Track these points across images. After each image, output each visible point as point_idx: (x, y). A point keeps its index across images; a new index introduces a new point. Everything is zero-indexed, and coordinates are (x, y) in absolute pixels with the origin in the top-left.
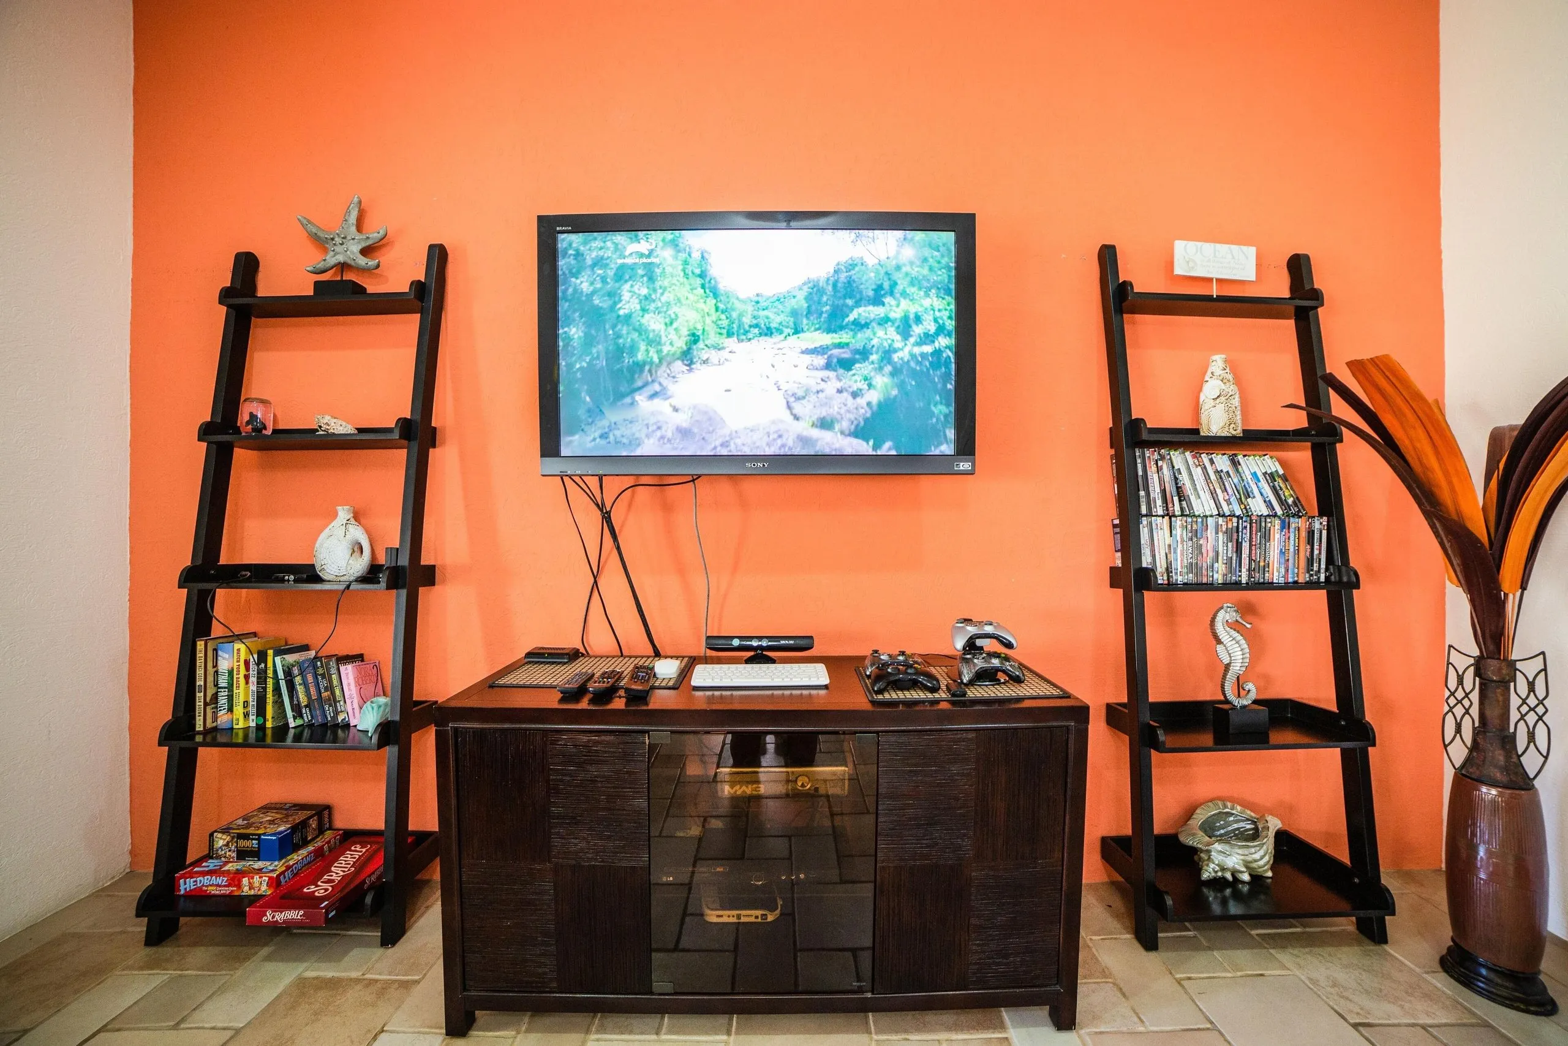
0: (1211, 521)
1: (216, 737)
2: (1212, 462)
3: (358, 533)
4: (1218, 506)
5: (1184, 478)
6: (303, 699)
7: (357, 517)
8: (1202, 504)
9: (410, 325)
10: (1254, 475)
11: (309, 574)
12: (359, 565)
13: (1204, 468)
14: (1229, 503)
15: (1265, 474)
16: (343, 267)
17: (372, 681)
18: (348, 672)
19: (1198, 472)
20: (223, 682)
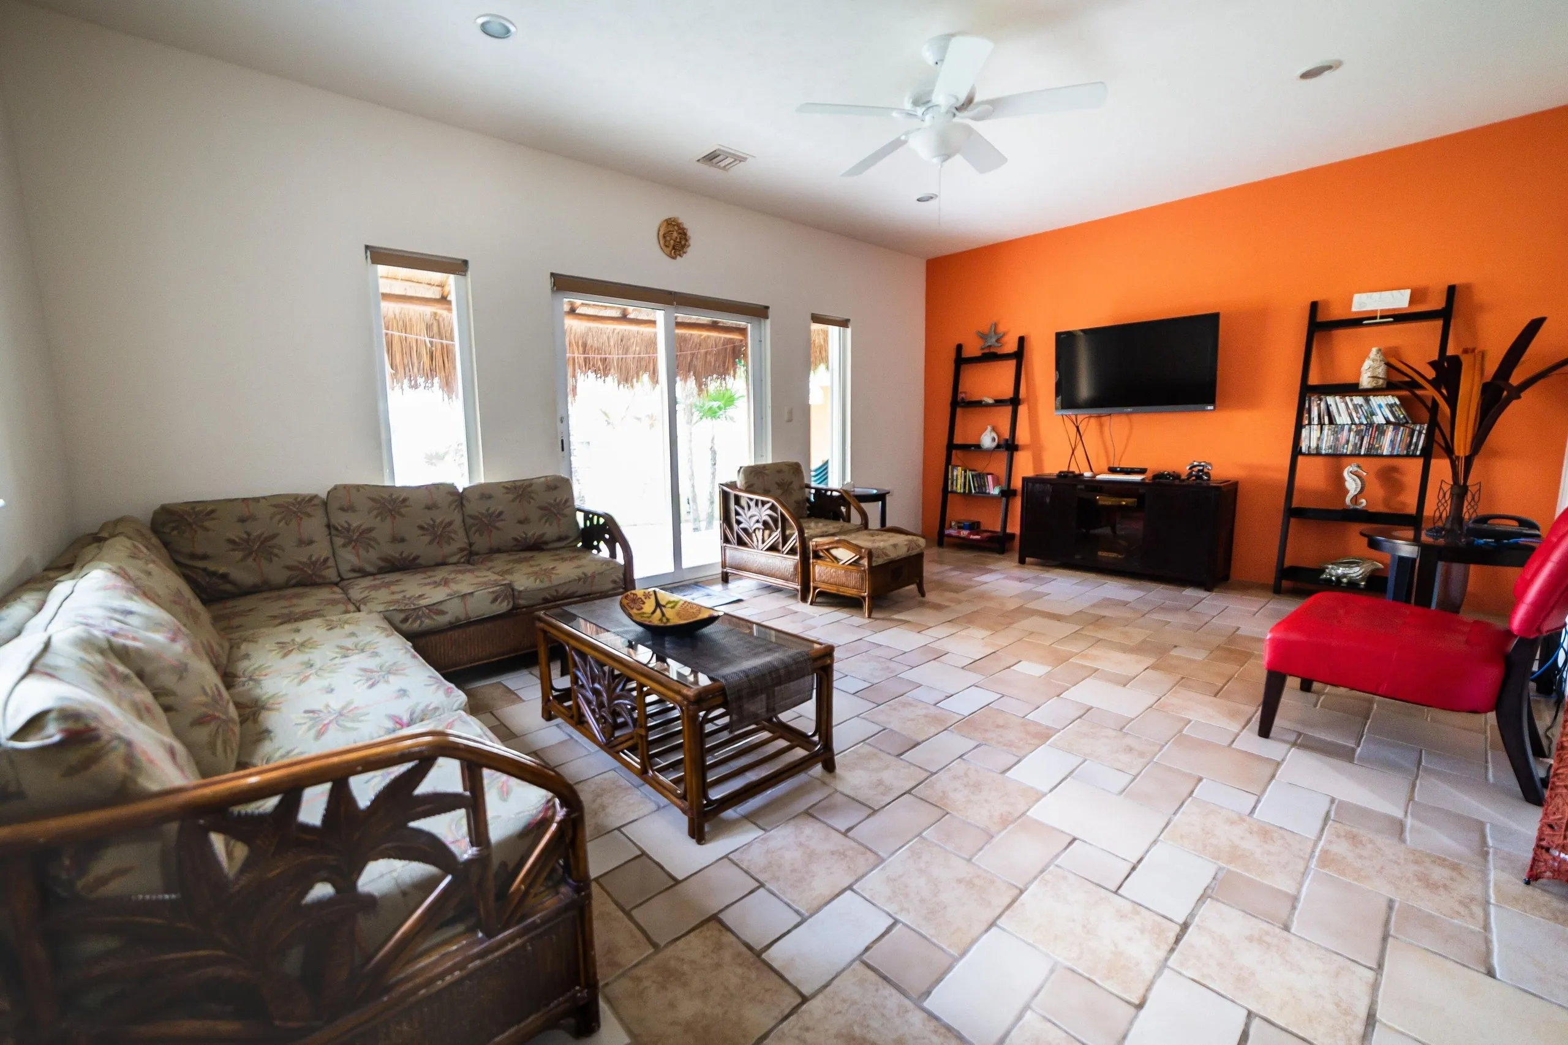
0: (1346, 427)
1: (952, 492)
2: (1352, 400)
3: (994, 435)
4: (1352, 419)
5: (1333, 409)
6: (976, 485)
7: (994, 429)
8: (1343, 419)
9: (1012, 363)
10: (1380, 406)
11: (978, 447)
12: (995, 444)
13: (1347, 404)
14: (1359, 418)
15: (1387, 405)
16: (990, 346)
17: (997, 482)
18: (990, 477)
19: (1342, 406)
20: (955, 478)
